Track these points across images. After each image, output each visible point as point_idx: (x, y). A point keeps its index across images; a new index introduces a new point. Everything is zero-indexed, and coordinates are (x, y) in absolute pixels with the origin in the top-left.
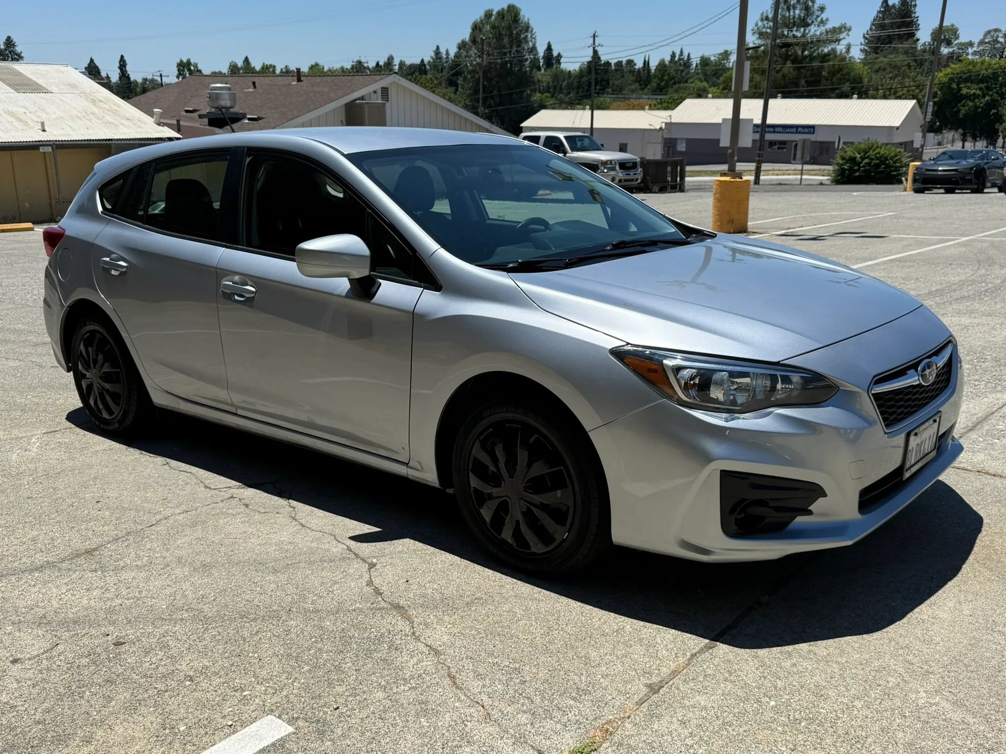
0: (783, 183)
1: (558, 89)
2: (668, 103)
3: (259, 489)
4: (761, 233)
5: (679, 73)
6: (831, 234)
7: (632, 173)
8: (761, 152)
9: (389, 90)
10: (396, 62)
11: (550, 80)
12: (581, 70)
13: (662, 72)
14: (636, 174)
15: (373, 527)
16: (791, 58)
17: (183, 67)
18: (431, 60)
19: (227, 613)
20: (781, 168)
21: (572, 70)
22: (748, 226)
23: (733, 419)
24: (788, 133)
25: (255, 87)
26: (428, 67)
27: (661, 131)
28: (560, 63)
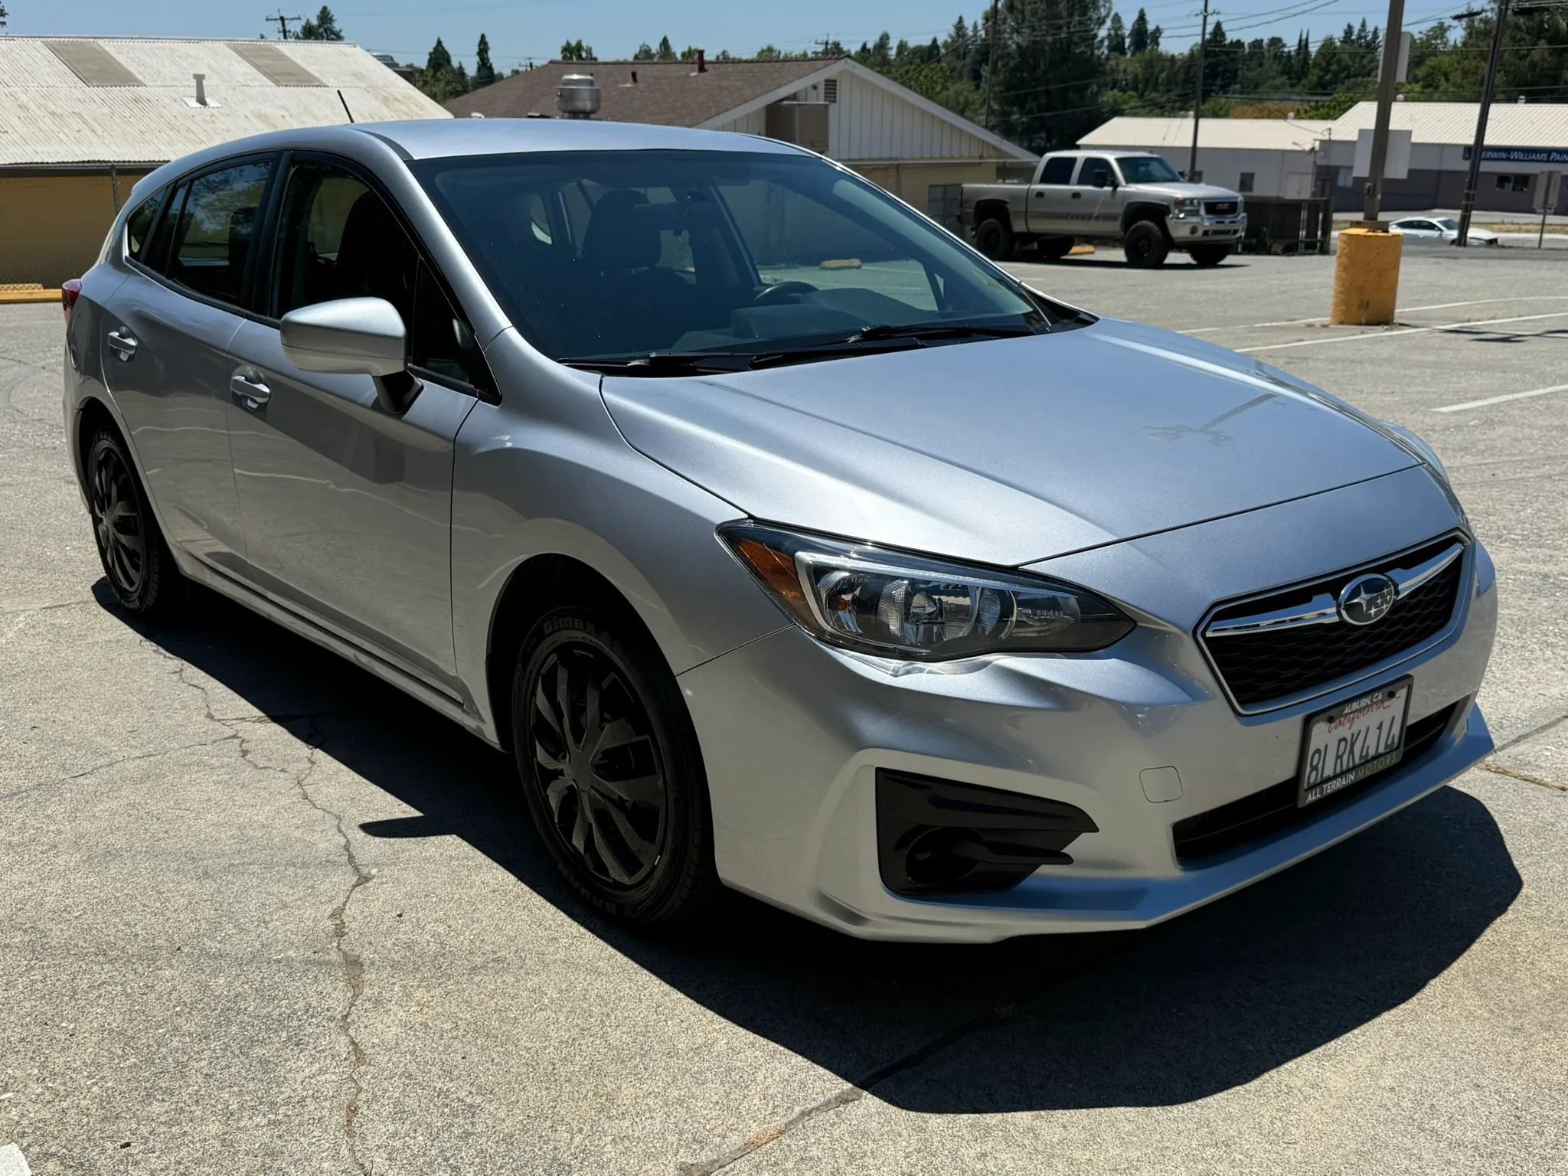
0: (1506, 244)
1: (1151, 85)
2: (1329, 107)
3: (282, 726)
4: (1416, 327)
5: (1358, 60)
6: (1538, 332)
7: (1227, 221)
8: (1472, 192)
9: (838, 83)
10: (893, 44)
11: (1140, 70)
12: (1192, 54)
13: (1328, 58)
14: (1234, 222)
15: (412, 809)
16: (1548, 34)
17: (571, 53)
18: (949, 40)
19: (81, 943)
20: (1516, 221)
21: (1176, 54)
22: (1396, 315)
23: (908, 672)
24: (1533, 161)
25: (635, 79)
26: (943, 51)
27: (1313, 155)
28: (1158, 44)
